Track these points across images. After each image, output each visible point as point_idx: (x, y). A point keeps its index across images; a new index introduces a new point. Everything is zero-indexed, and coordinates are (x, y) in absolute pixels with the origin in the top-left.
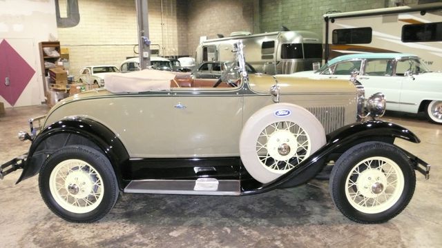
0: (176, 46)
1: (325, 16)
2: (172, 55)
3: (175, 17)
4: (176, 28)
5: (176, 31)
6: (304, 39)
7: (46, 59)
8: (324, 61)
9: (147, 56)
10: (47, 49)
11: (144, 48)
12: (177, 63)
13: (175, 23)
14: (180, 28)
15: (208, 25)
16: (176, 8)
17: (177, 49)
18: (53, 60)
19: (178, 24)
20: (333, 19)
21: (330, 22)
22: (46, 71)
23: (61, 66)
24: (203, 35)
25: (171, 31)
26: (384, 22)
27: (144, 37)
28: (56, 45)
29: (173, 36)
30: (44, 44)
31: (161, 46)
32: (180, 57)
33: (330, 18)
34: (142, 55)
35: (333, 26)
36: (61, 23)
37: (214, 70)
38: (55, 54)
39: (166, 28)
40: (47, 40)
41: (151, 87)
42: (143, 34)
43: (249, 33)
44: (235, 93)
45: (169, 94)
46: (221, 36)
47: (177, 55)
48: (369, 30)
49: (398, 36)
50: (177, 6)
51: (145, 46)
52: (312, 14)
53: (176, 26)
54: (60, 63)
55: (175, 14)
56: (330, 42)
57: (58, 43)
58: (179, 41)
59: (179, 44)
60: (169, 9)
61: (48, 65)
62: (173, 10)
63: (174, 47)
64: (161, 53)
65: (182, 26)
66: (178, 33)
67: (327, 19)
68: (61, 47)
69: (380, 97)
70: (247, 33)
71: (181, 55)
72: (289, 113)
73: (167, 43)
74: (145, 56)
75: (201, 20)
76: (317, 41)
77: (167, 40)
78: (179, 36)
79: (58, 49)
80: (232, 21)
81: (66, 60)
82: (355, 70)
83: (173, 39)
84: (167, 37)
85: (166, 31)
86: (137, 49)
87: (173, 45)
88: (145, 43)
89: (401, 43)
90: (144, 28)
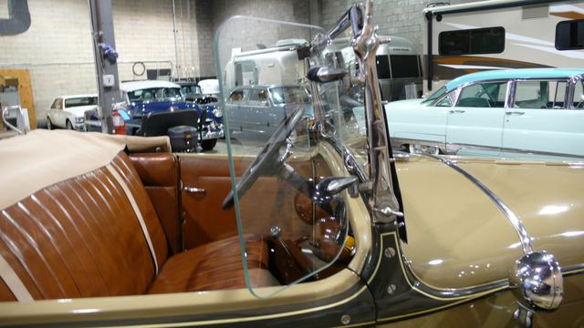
0: (197, 63)
1: (426, 10)
2: (192, 76)
3: (194, 20)
4: (196, 37)
5: (196, 42)
6: (391, 48)
8: (425, 83)
9: (112, 83)
11: (104, 66)
12: (197, 88)
13: (195, 29)
14: (202, 37)
15: (243, 32)
16: (194, 8)
17: (198, 68)
19: (198, 30)
20: (439, 16)
21: (434, 21)
24: (236, 46)
25: (189, 41)
26: (524, 17)
27: (104, 45)
29: (192, 48)
31: (174, 64)
32: (202, 79)
33: (435, 13)
34: (100, 80)
35: (439, 27)
37: (251, 99)
39: (181, 37)
42: (99, 39)
43: (304, 42)
46: (262, 47)
47: (199, 76)
48: (500, 32)
49: (551, 41)
50: (197, 5)
51: (107, 63)
52: (399, 11)
53: (196, 33)
55: (194, 15)
56: (436, 51)
58: (200, 56)
59: (200, 60)
60: (185, 9)
62: (191, 9)
63: (193, 65)
64: (174, 74)
65: (205, 33)
66: (199, 43)
67: (429, 16)
70: (302, 42)
71: (204, 76)
73: (183, 59)
74: (107, 83)
76: (410, 52)
77: (182, 54)
78: (200, 49)
81: (14, 88)
82: (485, 96)
83: (192, 53)
84: (182, 50)
85: (182, 41)
86: (139, 69)
87: (193, 61)
88: (106, 59)
89: (555, 51)
90: (103, 26)
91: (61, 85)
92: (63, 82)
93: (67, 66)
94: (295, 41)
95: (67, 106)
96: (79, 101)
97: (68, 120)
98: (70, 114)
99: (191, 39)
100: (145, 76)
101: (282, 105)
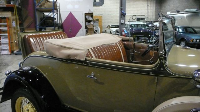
2: (152, 21)
4: (155, 7)
5: (154, 9)
7: (87, 21)
10: (87, 16)
11: (122, 17)
13: (155, 5)
14: (157, 7)
15: (172, 6)
17: (154, 18)
18: (90, 21)
19: (156, 5)
22: (86, 27)
23: (92, 25)
24: (169, 11)
25: (152, 9)
27: (122, 11)
28: (91, 15)
29: (153, 11)
30: (86, 14)
31: (146, 16)
34: (120, 21)
38: (91, 19)
39: (149, 7)
40: (87, 12)
41: (69, 56)
43: (196, 10)
46: (178, 12)
47: (154, 21)
53: (155, 6)
54: (92, 23)
57: (92, 14)
58: (155, 14)
61: (87, 23)
63: (153, 17)
64: (145, 20)
65: (158, 6)
66: (156, 10)
68: (94, 16)
70: (194, 10)
71: (156, 21)
73: (149, 15)
74: (122, 22)
75: (169, 3)
77: (149, 13)
78: (156, 11)
79: (92, 17)
80: (186, 3)
81: (97, 21)
83: (153, 13)
84: (149, 12)
85: (150, 9)
86: (134, 17)
87: (153, 16)
88: (123, 15)
90: (123, 6)
91: (110, 21)
92: (111, 20)
93: (113, 16)
94: (192, 10)
95: (111, 28)
96: (114, 26)
97: (111, 32)
98: (111, 30)
99: (153, 8)
100: (136, 20)
101: (182, 33)
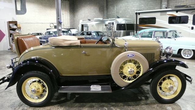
0: (69, 24)
1: (136, 12)
2: (67, 28)
3: (69, 11)
4: (69, 16)
5: (69, 18)
6: (127, 22)
7: (11, 29)
8: (135, 31)
9: (60, 29)
10: (11, 25)
11: (59, 25)
12: (70, 32)
13: (69, 14)
14: (71, 16)
15: (84, 15)
16: (69, 7)
17: (69, 25)
18: (14, 30)
19: (70, 14)
20: (139, 14)
21: (138, 15)
22: (11, 35)
23: (18, 33)
24: (81, 19)
25: (67, 17)
26: (161, 15)
27: (59, 20)
29: (68, 19)
30: (10, 22)
31: (62, 24)
32: (70, 29)
33: (138, 13)
34: (58, 28)
35: (139, 17)
36: (17, 12)
37: (87, 35)
38: (15, 27)
39: (65, 16)
40: (11, 20)
42: (58, 19)
43: (102, 19)
44: (109, 46)
45: (79, 47)
46: (90, 20)
47: (69, 28)
48: (154, 18)
49: (167, 21)
50: (70, 6)
52: (129, 11)
53: (69, 15)
54: (17, 31)
55: (69, 10)
56: (138, 23)
57: (16, 22)
58: (70, 22)
59: (70, 23)
60: (66, 7)
61: (12, 32)
62: (68, 8)
63: (68, 25)
65: (72, 15)
66: (70, 18)
67: (136, 13)
68: (18, 24)
69: (170, 48)
70: (101, 19)
71: (71, 28)
72: (133, 55)
73: (65, 22)
75: (80, 13)
76: (132, 23)
77: (65, 21)
78: (70, 20)
79: (16, 25)
80: (94, 13)
82: (150, 35)
83: (68, 21)
84: (65, 20)
85: (65, 17)
86: (52, 25)
87: (68, 23)
88: (60, 23)
89: (168, 24)
90: (59, 16)
92: (29, 28)
94: (99, 19)
99: (68, 17)
